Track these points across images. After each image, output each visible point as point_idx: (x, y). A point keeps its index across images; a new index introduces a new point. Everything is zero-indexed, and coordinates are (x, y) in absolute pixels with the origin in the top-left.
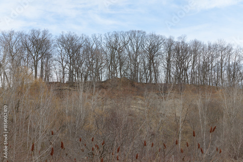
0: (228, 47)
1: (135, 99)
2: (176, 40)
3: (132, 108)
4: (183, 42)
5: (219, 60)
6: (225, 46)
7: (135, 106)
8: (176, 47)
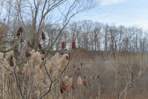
0: (140, 29)
1: (88, 60)
2: (110, 25)
3: (87, 66)
4: (114, 26)
5: (135, 36)
6: (139, 28)
7: (88, 65)
8: (110, 29)
